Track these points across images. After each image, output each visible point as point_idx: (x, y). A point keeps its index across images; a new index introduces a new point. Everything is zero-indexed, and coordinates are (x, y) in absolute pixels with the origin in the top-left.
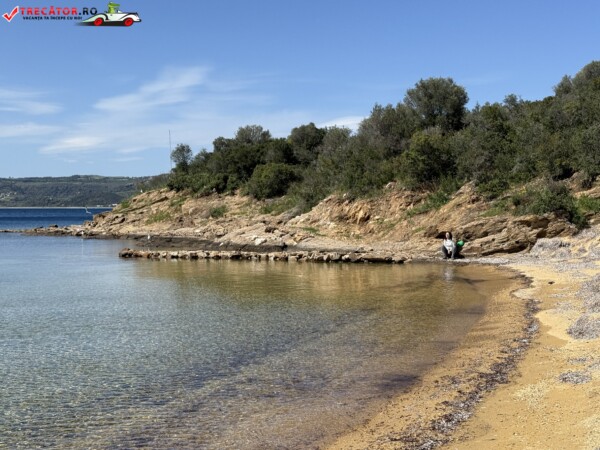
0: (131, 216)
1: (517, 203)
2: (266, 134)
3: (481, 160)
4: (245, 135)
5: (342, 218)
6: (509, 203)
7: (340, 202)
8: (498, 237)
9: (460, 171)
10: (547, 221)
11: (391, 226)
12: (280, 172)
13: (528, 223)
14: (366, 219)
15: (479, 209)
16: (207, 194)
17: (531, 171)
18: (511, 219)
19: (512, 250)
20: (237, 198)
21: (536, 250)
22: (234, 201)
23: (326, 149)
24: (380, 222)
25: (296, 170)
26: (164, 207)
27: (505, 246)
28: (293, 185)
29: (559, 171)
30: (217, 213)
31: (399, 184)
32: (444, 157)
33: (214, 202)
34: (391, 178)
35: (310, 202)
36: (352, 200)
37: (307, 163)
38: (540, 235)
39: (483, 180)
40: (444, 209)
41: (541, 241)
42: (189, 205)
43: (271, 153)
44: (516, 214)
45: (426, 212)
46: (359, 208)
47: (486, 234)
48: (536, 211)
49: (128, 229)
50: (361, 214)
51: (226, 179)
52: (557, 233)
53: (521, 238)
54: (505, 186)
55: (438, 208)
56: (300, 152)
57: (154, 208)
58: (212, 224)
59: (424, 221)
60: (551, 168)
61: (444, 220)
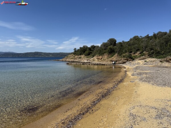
0: (68, 58)
1: (124, 56)
2: (87, 47)
3: (118, 50)
4: (84, 47)
5: (98, 59)
6: (123, 56)
7: (98, 56)
8: (121, 61)
9: (115, 52)
10: (128, 59)
11: (105, 60)
12: (89, 52)
13: (125, 59)
14: (101, 59)
15: (118, 57)
16: (79, 55)
17: (126, 52)
18: (123, 59)
19: (123, 63)
20: (83, 56)
21: (126, 63)
22: (82, 56)
23: (96, 49)
24: (103, 59)
25: (91, 52)
26: (73, 57)
27: (122, 63)
28: (91, 54)
29: (130, 52)
30: (80, 58)
31: (106, 54)
32: (113, 50)
33: (80, 56)
34: (105, 53)
35: (93, 56)
36: (99, 56)
37: (93, 51)
38: (127, 61)
39: (119, 53)
40: (113, 57)
41: (127, 62)
42: (76, 57)
43: (88, 49)
44: (123, 58)
45: (110, 58)
46: (100, 57)
47: (119, 61)
48: (126, 58)
49: (68, 60)
50: (101, 58)
51: (81, 53)
52: (130, 61)
53: (124, 62)
54: (122, 54)
55: (112, 57)
56: (92, 49)
57: (71, 57)
58: (79, 59)
59: (110, 59)
60: (129, 51)
61: (113, 59)
